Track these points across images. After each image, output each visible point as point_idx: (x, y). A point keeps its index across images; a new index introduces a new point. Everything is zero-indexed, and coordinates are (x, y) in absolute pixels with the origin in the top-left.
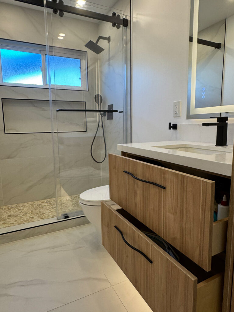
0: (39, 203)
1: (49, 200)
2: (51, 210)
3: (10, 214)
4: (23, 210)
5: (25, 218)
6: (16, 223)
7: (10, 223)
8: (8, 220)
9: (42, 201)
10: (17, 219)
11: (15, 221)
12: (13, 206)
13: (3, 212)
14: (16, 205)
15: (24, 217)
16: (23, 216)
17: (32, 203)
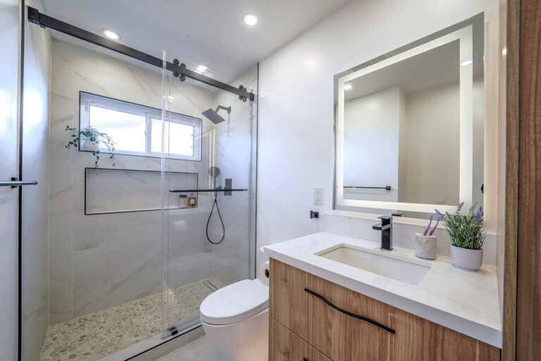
0: (130, 307)
1: (144, 299)
2: (149, 318)
3: (82, 335)
4: (104, 323)
5: (108, 339)
6: (93, 352)
7: (83, 353)
8: (79, 349)
9: (133, 302)
10: (94, 344)
11: (92, 348)
12: (89, 316)
13: (71, 331)
14: (94, 314)
15: (106, 337)
16: (105, 335)
17: (119, 307)
